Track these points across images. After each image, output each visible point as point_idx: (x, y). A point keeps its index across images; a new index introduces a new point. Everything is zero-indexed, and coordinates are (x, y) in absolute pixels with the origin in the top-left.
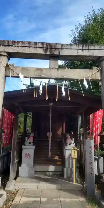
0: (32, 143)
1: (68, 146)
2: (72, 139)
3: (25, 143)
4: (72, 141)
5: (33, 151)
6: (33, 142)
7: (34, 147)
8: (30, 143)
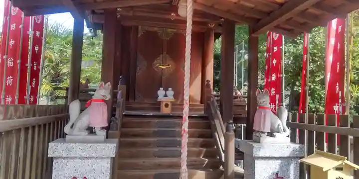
0: (103, 128)
1: (266, 140)
2: (278, 114)
3: (67, 129)
4: (279, 122)
5: (106, 165)
6: (106, 125)
7: (110, 149)
8: (91, 130)
